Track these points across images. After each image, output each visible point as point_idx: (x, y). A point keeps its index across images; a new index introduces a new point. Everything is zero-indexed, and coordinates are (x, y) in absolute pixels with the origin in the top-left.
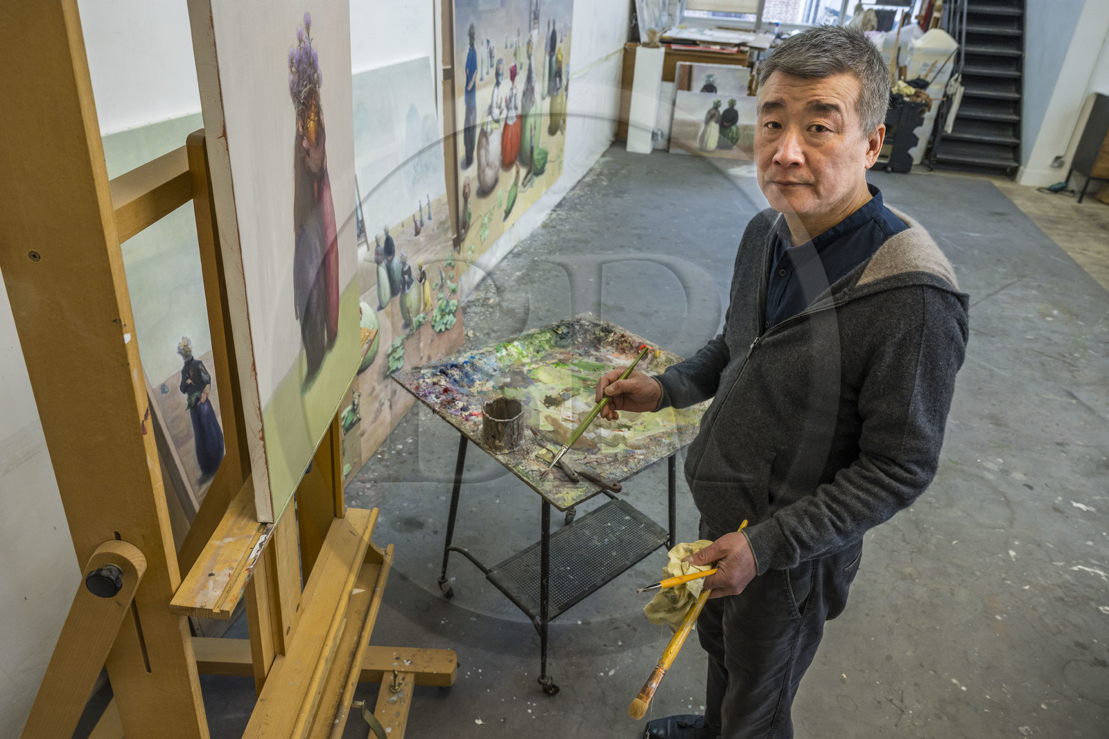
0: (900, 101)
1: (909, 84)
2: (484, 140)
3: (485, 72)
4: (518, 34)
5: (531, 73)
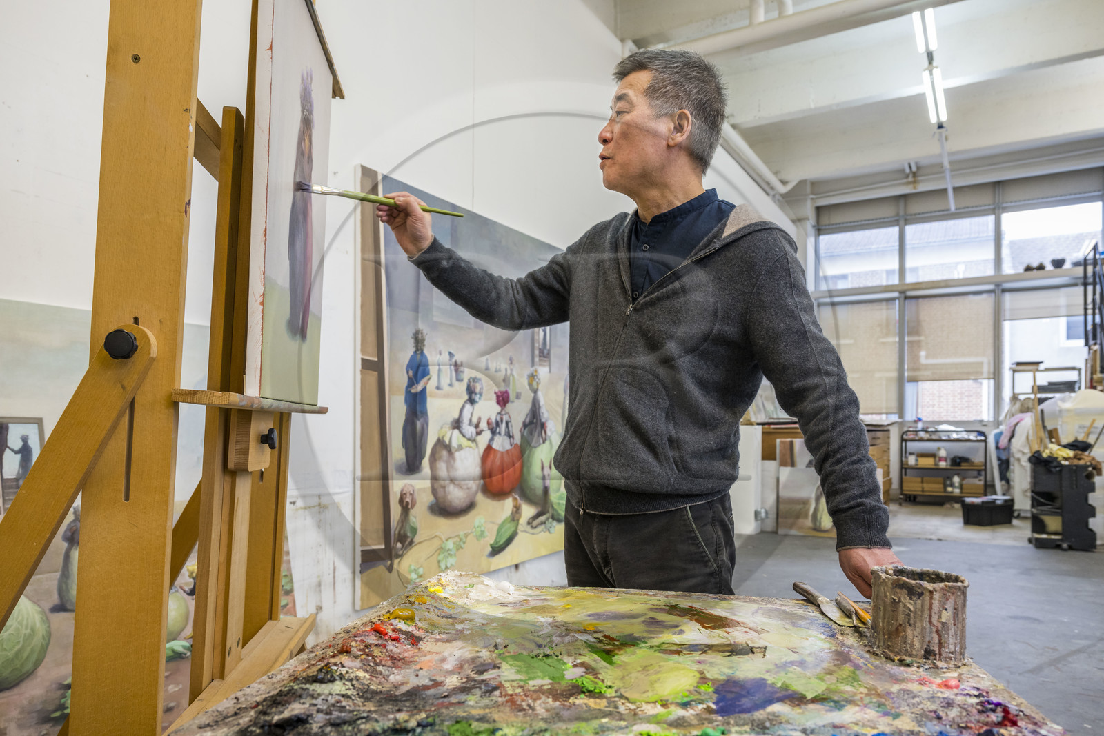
1: (1065, 446)
2: (445, 453)
3: (445, 382)
4: (509, 362)
5: (539, 407)
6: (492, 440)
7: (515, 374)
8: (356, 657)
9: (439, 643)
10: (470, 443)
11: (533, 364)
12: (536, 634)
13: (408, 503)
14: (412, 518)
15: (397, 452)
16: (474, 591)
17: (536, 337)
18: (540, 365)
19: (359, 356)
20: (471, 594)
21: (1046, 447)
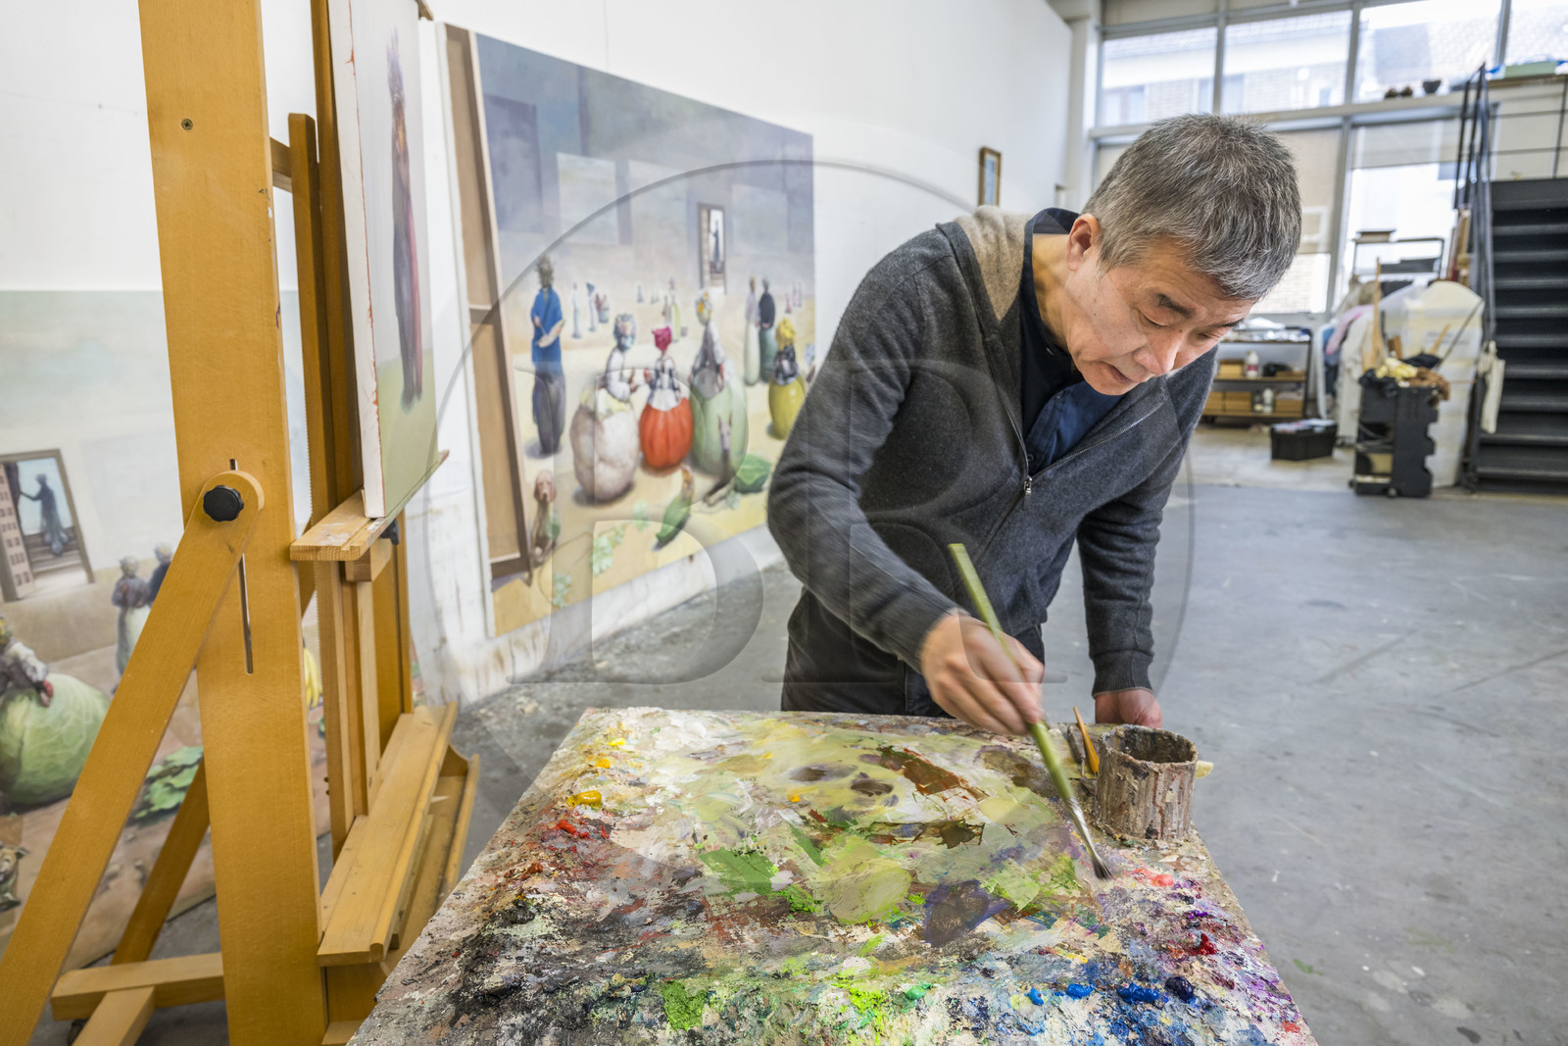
0: (1391, 386)
1: (1407, 362)
2: (589, 423)
3: (584, 326)
4: (669, 286)
5: (712, 344)
6: (651, 396)
7: (678, 301)
8: (549, 876)
9: (632, 832)
10: (622, 405)
11: (702, 284)
12: (736, 813)
13: (545, 496)
14: (551, 513)
15: (527, 430)
16: (660, 738)
17: (705, 246)
18: (712, 285)
19: (466, 306)
20: (657, 742)
21: (1382, 363)
